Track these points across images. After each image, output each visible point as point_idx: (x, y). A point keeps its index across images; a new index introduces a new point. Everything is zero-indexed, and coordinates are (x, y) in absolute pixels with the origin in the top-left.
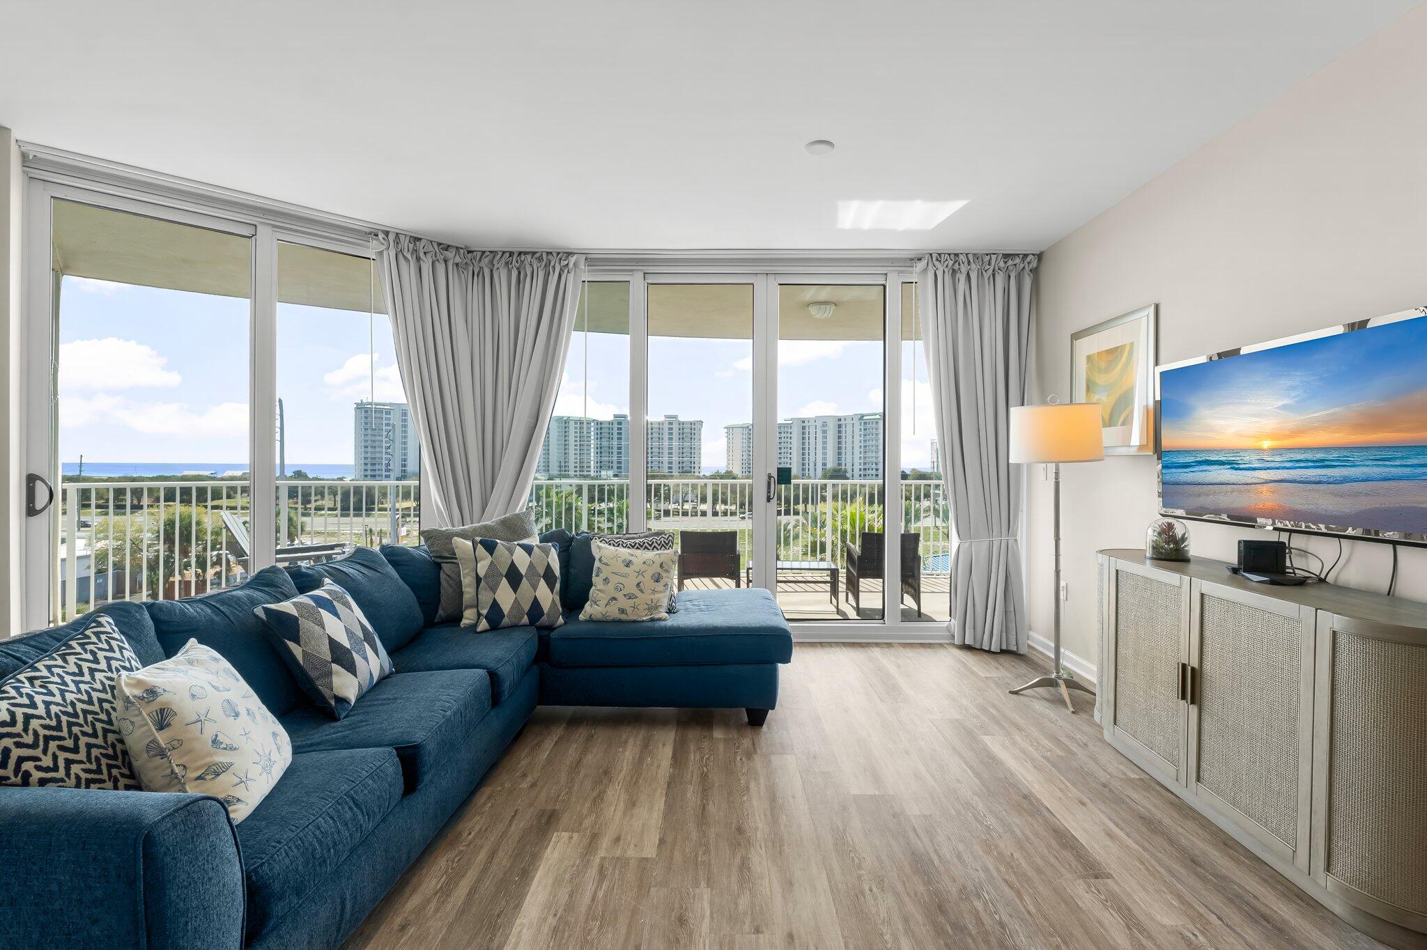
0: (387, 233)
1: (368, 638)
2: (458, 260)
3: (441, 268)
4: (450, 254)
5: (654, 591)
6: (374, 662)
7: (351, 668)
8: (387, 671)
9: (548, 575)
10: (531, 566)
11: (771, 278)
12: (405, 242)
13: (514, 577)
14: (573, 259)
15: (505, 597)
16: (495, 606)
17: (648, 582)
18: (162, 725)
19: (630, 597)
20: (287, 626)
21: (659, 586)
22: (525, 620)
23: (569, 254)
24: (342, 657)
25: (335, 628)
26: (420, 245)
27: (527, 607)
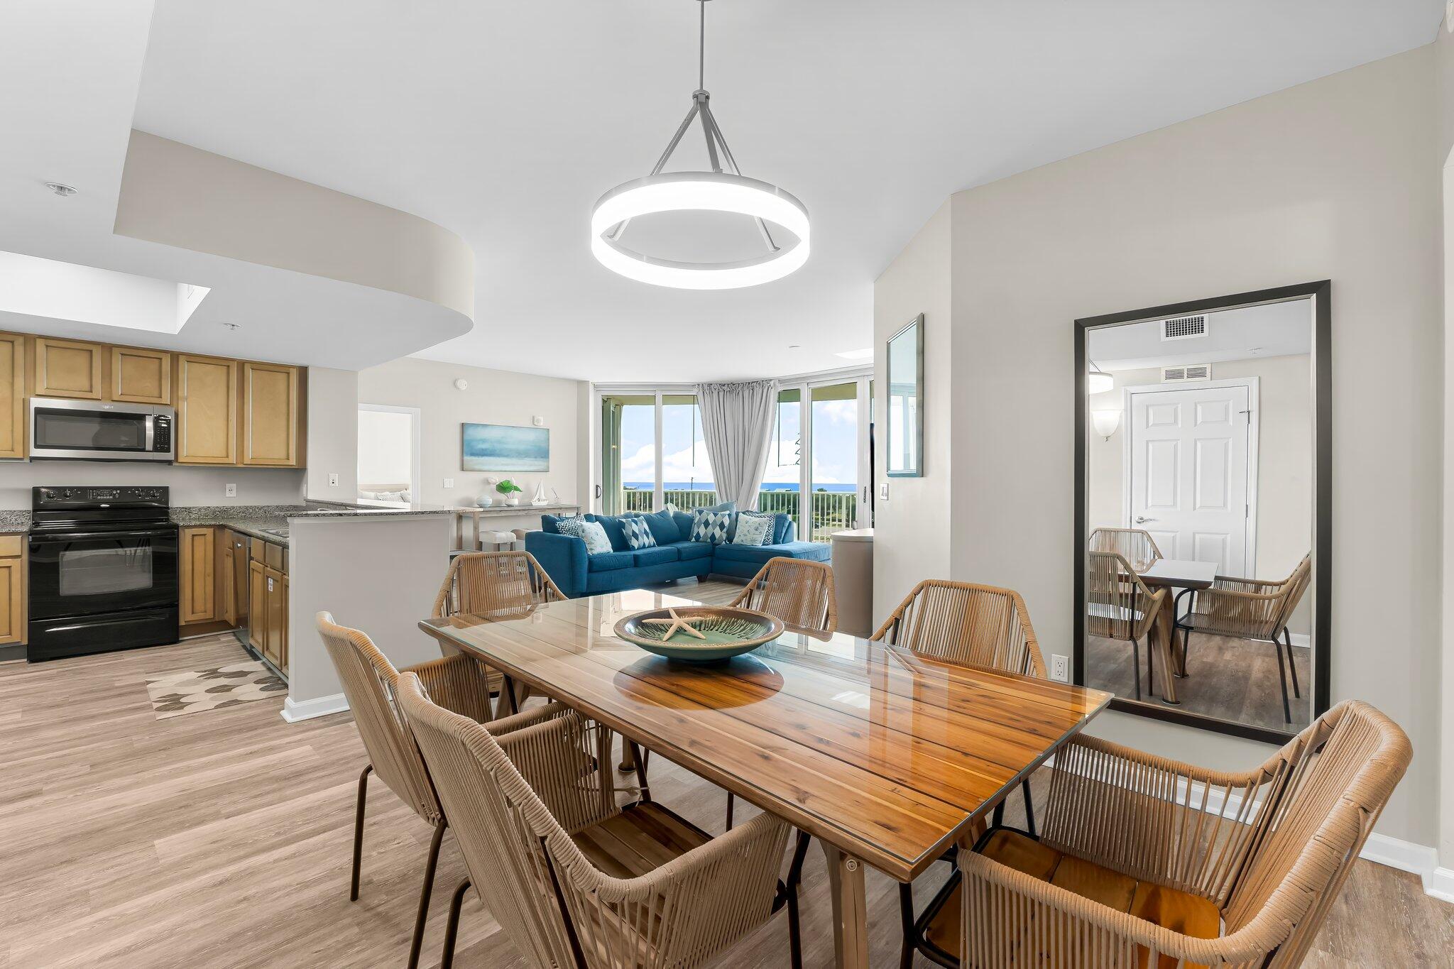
0: (699, 385)
1: (646, 533)
2: (728, 389)
3: (721, 394)
4: (725, 388)
5: (754, 534)
6: (649, 540)
7: (637, 539)
8: (652, 544)
9: (722, 526)
10: (715, 521)
11: (866, 378)
12: (706, 387)
13: (707, 524)
14: (772, 383)
15: (702, 531)
16: (698, 533)
17: (752, 530)
18: (583, 532)
19: (745, 535)
20: (622, 525)
21: (757, 532)
22: (709, 540)
23: (771, 380)
24: (636, 536)
25: (635, 528)
26: (712, 386)
27: (709, 536)
